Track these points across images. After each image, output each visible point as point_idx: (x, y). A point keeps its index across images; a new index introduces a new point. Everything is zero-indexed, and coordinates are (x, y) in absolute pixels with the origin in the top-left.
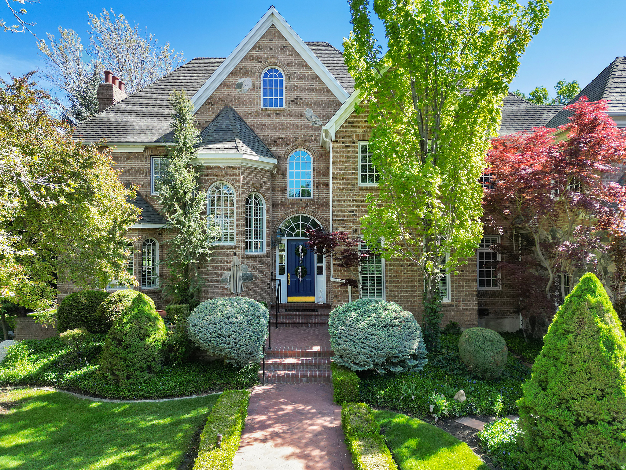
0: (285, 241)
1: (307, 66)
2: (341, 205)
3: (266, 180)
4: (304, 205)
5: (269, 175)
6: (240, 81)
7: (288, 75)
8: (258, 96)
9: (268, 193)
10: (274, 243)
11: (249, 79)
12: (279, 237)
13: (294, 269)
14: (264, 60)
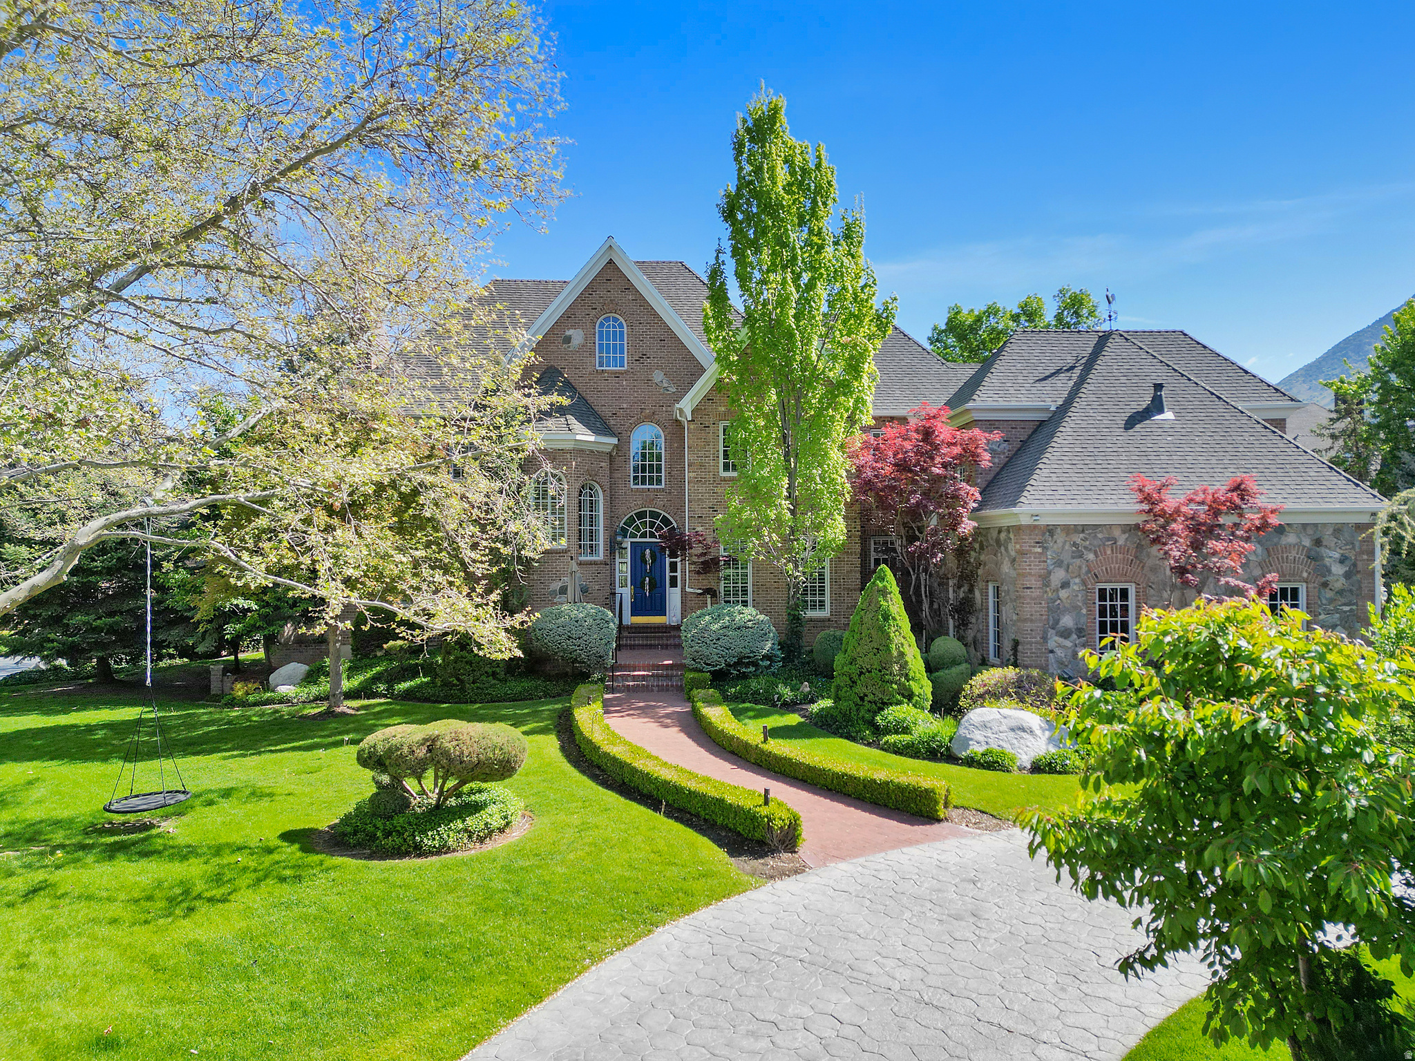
0: (627, 543)
1: (656, 315)
2: (699, 499)
3: (603, 464)
4: (652, 497)
5: (607, 458)
6: (568, 333)
7: (630, 326)
8: (592, 354)
9: (606, 481)
10: (614, 547)
11: (580, 331)
12: (619, 539)
13: (639, 579)
14: (599, 307)
